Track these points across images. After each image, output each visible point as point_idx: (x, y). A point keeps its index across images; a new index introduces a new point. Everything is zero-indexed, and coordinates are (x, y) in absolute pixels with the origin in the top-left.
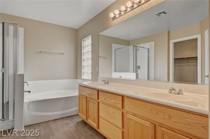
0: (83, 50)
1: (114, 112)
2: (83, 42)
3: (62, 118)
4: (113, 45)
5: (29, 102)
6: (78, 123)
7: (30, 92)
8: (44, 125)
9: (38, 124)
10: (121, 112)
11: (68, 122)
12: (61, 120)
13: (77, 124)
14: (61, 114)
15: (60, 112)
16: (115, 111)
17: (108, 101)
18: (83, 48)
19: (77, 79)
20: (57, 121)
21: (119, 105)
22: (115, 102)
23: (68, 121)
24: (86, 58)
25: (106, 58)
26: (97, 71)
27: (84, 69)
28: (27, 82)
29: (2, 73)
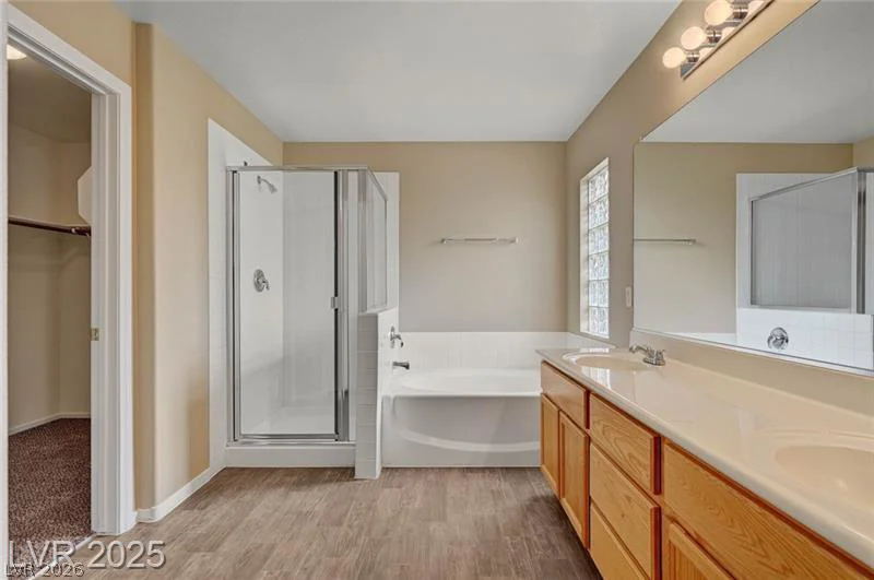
0: (583, 219)
1: (628, 498)
2: (586, 187)
3: (492, 470)
4: (742, 180)
5: (395, 399)
6: (536, 499)
7: (407, 367)
8: (431, 477)
9: (416, 469)
10: (651, 506)
11: (503, 487)
12: (483, 476)
13: (531, 505)
14: (490, 455)
15: (485, 448)
16: (633, 497)
17: (612, 441)
18: (583, 213)
19: (566, 330)
20: (470, 474)
21: (644, 473)
22: (630, 456)
23: (504, 485)
24: (596, 252)
25: (701, 245)
26: (629, 304)
27: (591, 296)
28: (402, 335)
29: (333, 311)
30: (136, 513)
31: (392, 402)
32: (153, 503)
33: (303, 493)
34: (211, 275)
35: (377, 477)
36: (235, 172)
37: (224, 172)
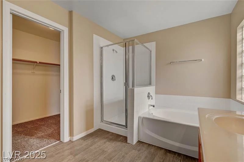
2: (241, 30)
7: (154, 106)
19: (229, 97)
29: (125, 87)
30: (69, 137)
31: (142, 119)
32: (73, 136)
33: (110, 143)
34: (94, 76)
35: (134, 144)
36: (102, 48)
37: (100, 48)
